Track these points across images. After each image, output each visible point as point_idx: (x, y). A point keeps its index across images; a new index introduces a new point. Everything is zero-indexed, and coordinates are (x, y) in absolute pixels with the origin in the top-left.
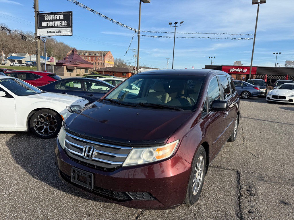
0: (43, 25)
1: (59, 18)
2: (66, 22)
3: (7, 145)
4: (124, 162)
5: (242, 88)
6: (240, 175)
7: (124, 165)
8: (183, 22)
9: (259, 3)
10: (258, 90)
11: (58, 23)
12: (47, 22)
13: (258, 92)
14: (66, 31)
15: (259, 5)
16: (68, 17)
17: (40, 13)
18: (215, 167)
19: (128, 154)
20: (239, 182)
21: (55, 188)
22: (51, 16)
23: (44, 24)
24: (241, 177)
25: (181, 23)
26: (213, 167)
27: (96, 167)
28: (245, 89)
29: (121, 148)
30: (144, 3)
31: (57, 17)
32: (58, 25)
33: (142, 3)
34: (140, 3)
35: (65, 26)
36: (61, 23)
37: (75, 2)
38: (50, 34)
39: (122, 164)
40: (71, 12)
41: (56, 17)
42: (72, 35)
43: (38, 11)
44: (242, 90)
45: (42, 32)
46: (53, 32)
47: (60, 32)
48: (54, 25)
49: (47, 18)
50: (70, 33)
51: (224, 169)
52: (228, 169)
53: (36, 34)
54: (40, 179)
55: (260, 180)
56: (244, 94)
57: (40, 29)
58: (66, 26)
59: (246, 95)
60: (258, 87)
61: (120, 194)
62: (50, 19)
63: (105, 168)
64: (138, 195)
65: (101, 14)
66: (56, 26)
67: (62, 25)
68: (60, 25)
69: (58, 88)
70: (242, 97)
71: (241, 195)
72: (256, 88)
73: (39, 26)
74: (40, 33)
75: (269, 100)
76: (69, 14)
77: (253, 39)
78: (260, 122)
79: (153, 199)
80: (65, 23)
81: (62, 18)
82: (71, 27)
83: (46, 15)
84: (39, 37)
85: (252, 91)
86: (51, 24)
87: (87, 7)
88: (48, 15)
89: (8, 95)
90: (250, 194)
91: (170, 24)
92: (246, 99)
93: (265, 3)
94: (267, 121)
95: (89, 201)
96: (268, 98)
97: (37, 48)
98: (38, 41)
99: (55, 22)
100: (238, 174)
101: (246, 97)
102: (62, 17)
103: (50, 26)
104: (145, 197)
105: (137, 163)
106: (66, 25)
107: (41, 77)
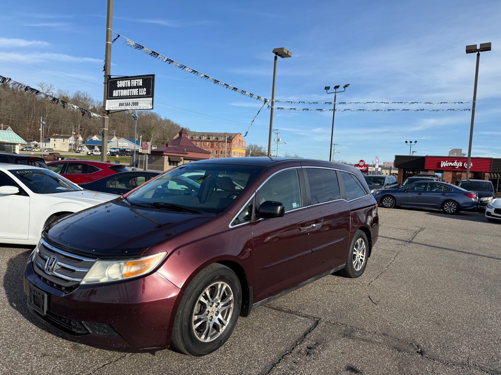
0: (114, 95)
1: (137, 84)
2: (145, 89)
3: (8, 264)
4: (82, 277)
5: (443, 195)
6: (318, 326)
7: (83, 283)
8: (349, 85)
9: (479, 51)
10: (473, 199)
11: (135, 92)
12: (119, 91)
13: (473, 202)
14: (144, 104)
15: (478, 55)
16: (148, 82)
17: (112, 77)
18: (286, 312)
19: (90, 268)
20: (305, 335)
21: (28, 320)
22: (126, 81)
23: (115, 93)
24: (316, 329)
25: (346, 86)
26: (283, 311)
27: (55, 285)
28: (448, 196)
29: (84, 260)
30: (282, 57)
31: (134, 83)
32: (135, 94)
33: (279, 57)
34: (276, 58)
35: (143, 95)
36: (138, 91)
37: (167, 60)
38: (123, 108)
39: (80, 282)
40: (153, 76)
41: (132, 83)
42: (152, 109)
43: (109, 76)
44: (443, 198)
45: (112, 105)
46: (127, 104)
47: (137, 104)
48: (128, 95)
49: (121, 84)
50: (149, 106)
51: (299, 315)
52: (306, 316)
53: (104, 107)
54: (17, 308)
55: (345, 335)
56: (447, 205)
57: (110, 101)
58: (146, 95)
59: (450, 207)
60: (474, 194)
61: (78, 324)
62: (124, 86)
63: (64, 286)
64: (97, 328)
65: (208, 77)
66: (132, 96)
67: (140, 94)
68: (137, 94)
69: (111, 186)
70: (444, 210)
71: (291, 353)
72: (470, 196)
73: (109, 96)
74: (109, 106)
75: (490, 217)
76: (150, 79)
77: (471, 110)
78: (438, 251)
79: (116, 334)
80: (143, 92)
81: (141, 84)
82: (152, 97)
83: (120, 81)
84: (108, 111)
85: (462, 200)
86: (125, 93)
87: (185, 67)
88: (122, 80)
89: (22, 192)
90: (308, 353)
91: (327, 88)
92: (451, 214)
93: (490, 50)
94: (454, 250)
95: (58, 340)
96: (489, 214)
97: (104, 127)
98: (107, 117)
99: (131, 90)
100: (317, 323)
101: (451, 211)
102: (140, 82)
103: (123, 96)
104: (106, 331)
105: (99, 281)
106: (145, 93)
107: (99, 170)
